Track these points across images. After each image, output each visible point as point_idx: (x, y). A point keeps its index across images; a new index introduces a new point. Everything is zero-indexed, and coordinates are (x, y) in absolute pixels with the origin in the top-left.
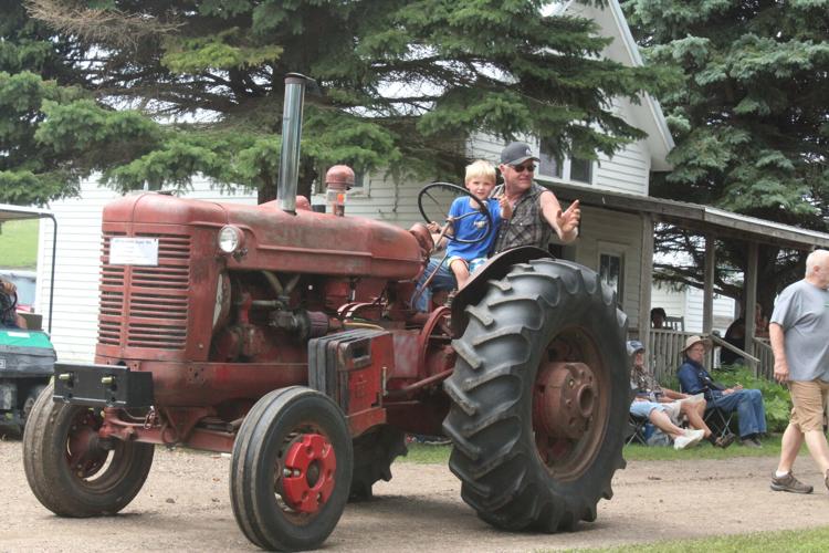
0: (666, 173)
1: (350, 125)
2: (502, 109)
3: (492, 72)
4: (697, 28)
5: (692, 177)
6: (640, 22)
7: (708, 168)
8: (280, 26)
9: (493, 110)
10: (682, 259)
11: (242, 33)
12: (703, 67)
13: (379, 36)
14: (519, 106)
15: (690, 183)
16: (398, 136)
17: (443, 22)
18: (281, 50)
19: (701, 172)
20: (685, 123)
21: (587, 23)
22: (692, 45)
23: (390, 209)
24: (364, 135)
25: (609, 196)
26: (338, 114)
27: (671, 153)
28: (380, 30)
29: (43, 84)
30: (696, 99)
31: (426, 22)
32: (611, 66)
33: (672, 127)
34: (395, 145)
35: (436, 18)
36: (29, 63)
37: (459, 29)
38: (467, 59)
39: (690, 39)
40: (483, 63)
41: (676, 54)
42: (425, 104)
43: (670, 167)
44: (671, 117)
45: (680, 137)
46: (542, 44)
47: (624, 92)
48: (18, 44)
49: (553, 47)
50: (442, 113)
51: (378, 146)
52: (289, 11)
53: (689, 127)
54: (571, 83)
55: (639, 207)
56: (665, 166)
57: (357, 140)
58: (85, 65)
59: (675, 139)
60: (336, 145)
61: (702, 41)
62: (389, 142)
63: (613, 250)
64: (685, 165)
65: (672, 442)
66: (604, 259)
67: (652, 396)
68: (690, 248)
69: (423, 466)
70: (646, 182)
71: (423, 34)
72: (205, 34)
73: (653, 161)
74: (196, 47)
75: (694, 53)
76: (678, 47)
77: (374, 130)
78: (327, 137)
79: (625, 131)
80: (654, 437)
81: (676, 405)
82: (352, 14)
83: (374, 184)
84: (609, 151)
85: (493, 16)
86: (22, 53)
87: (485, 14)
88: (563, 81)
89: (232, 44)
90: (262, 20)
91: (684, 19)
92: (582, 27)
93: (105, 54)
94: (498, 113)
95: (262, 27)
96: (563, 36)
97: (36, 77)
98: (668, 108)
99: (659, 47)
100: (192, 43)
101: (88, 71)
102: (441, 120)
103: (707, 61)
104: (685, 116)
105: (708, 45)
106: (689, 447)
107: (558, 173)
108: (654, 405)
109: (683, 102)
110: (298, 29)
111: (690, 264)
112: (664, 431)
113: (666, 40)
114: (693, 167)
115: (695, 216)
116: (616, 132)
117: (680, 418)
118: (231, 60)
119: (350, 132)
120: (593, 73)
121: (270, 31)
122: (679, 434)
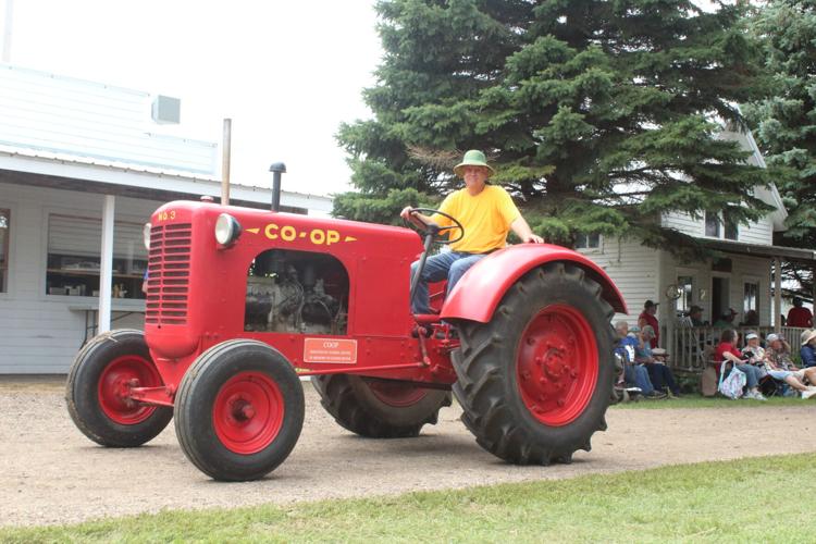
0: (784, 232)
1: (597, 210)
2: (690, 195)
3: (677, 175)
4: (799, 143)
5: (800, 234)
6: (762, 142)
7: (809, 228)
8: (554, 154)
9: (684, 197)
10: (793, 285)
11: (531, 160)
12: (804, 167)
13: (612, 157)
14: (700, 193)
15: (799, 238)
16: (627, 215)
17: (652, 147)
18: (554, 168)
19: (806, 231)
20: (794, 201)
21: (735, 143)
22: (797, 153)
23: (615, 260)
24: (607, 215)
25: (752, 247)
26: (590, 204)
27: (786, 220)
28: (612, 153)
29: (418, 195)
30: (800, 187)
31: (641, 147)
32: (754, 168)
33: (786, 204)
34: (625, 220)
35: (647, 144)
36: (409, 183)
37: (661, 150)
38: (662, 168)
39: (795, 150)
40: (673, 170)
41: (786, 160)
42: (638, 197)
43: (786, 229)
44: (785, 198)
45: (792, 210)
46: (710, 157)
47: (762, 183)
48: (403, 174)
49: (716, 158)
50: (653, 200)
51: (615, 221)
52: (559, 145)
53: (797, 204)
54: (730, 179)
55: (771, 253)
56: (783, 228)
57: (603, 218)
58: (438, 184)
59: (788, 212)
60: (590, 222)
61: (803, 151)
62: (622, 219)
63: (752, 280)
64: (795, 227)
65: (800, 395)
66: (747, 285)
67: (786, 367)
68: (797, 277)
69: (652, 411)
70: (771, 238)
71: (639, 154)
72: (509, 161)
73: (774, 226)
74: (505, 169)
75: (798, 159)
76: (787, 156)
77: (613, 212)
78: (584, 217)
79: (763, 207)
80: (788, 392)
81: (802, 372)
82: (596, 145)
83: (606, 246)
84: (755, 220)
85: (682, 141)
86: (405, 178)
87: (677, 140)
88: (725, 178)
89: (526, 166)
90: (543, 151)
91: (790, 139)
92: (732, 146)
93: (447, 177)
94: (688, 198)
95: (543, 155)
96: (724, 151)
97: (414, 191)
98: (783, 193)
99: (775, 157)
100: (502, 166)
101: (440, 187)
102: (653, 203)
103: (806, 163)
104: (794, 197)
105: (807, 154)
106: (811, 398)
107: (717, 234)
108: (787, 372)
109: (792, 188)
110: (564, 155)
111: (799, 287)
112: (794, 388)
113: (780, 151)
114: (801, 227)
115: (807, 257)
116: (757, 208)
117: (804, 380)
118: (526, 175)
119: (598, 214)
120: (744, 172)
121: (548, 157)
122: (805, 390)
